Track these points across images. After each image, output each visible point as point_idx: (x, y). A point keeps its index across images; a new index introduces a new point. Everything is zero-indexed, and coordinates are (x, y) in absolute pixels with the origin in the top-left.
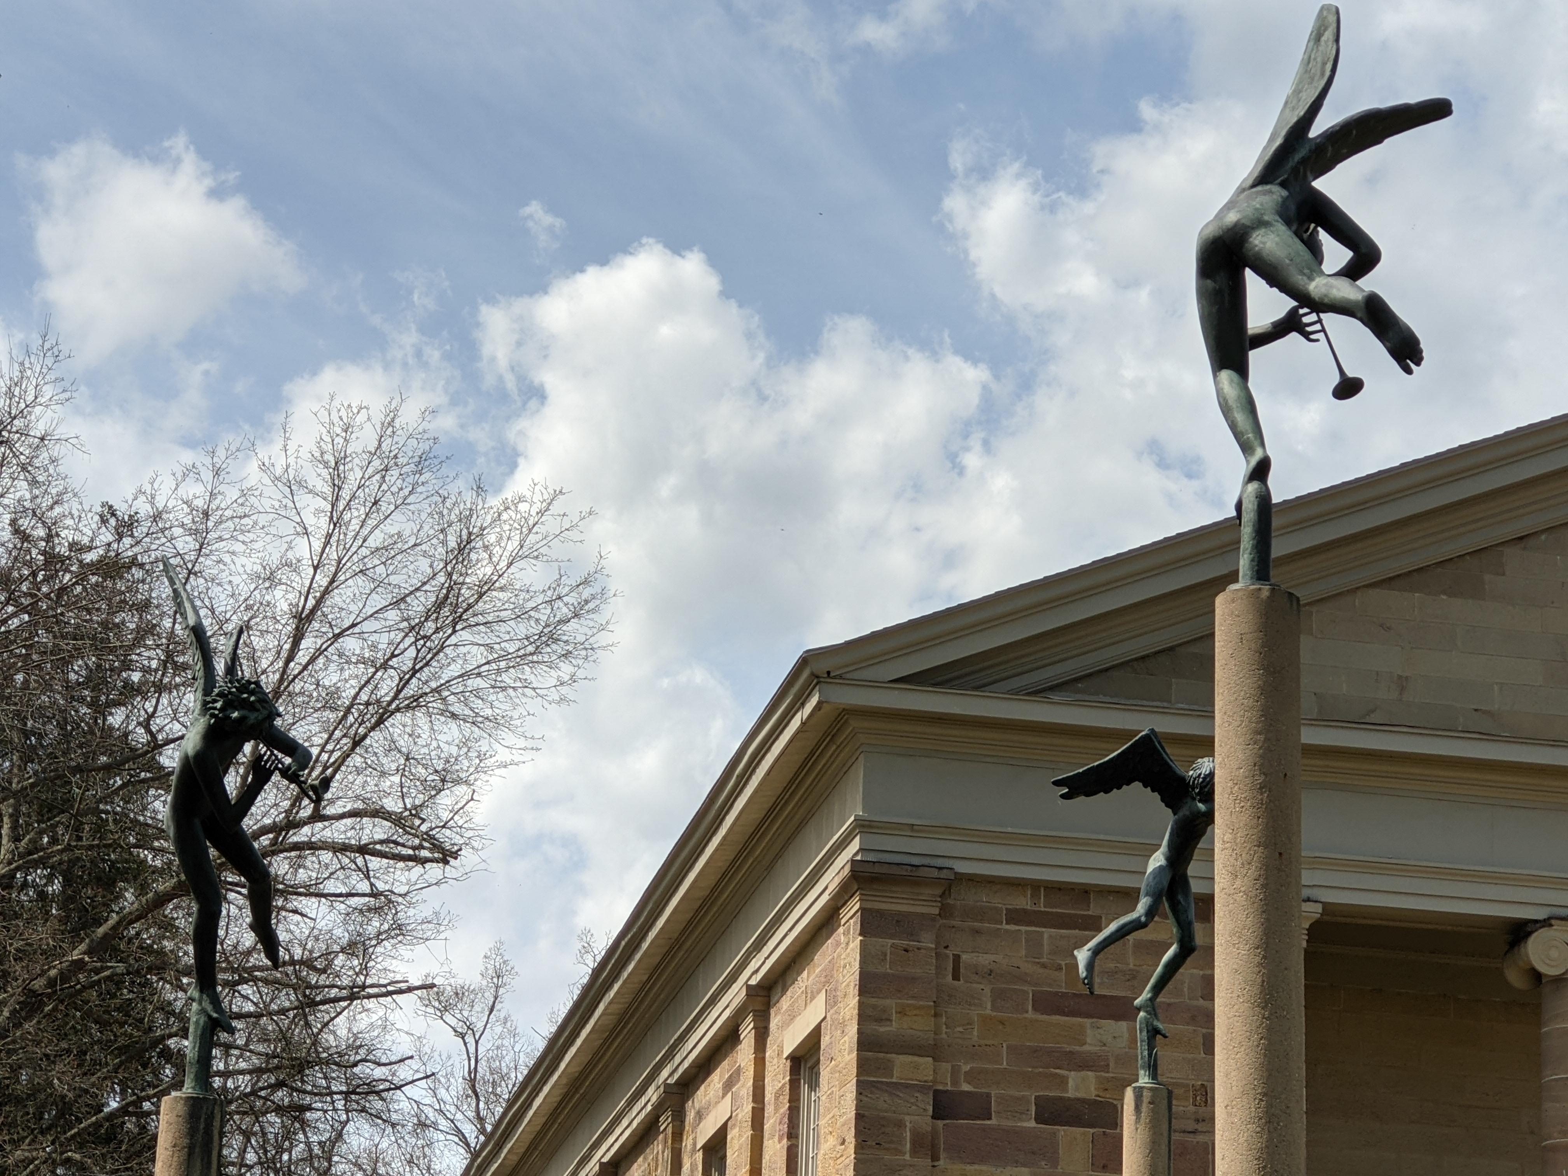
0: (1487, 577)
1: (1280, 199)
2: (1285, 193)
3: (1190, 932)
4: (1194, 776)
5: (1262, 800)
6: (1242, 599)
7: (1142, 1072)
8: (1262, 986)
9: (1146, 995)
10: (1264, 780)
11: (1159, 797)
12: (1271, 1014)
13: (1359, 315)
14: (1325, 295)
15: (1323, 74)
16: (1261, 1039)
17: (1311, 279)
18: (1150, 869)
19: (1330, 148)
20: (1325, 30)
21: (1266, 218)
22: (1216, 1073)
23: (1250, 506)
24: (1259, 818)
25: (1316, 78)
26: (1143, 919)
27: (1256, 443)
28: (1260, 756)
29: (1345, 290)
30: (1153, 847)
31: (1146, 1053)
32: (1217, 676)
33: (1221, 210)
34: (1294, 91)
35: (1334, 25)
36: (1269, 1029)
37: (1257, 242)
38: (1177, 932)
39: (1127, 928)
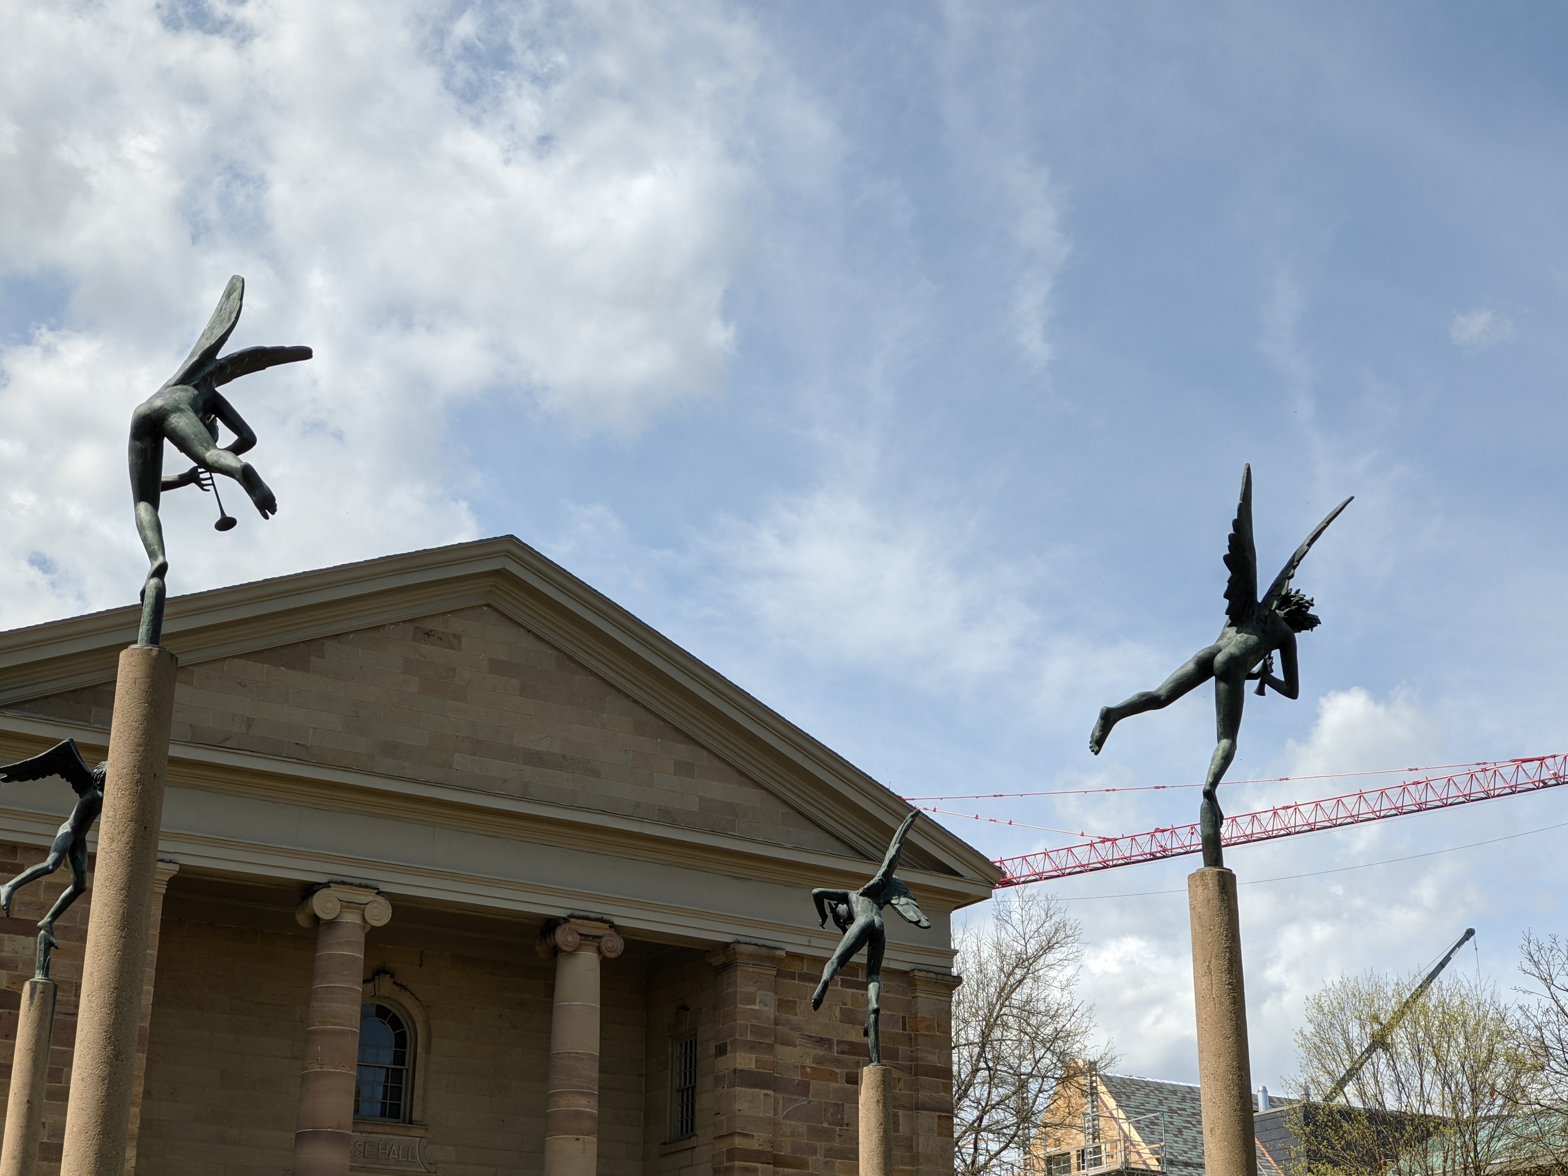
0: (313, 658)
1: (192, 396)
2: (196, 392)
3: (83, 878)
4: (97, 773)
5: (137, 790)
6: (138, 655)
7: (37, 972)
8: (123, 915)
9: (47, 919)
10: (140, 778)
11: (71, 785)
12: (127, 935)
13: (237, 477)
14: (216, 462)
15: (229, 320)
16: (118, 951)
17: (208, 450)
18: (59, 834)
19: (230, 368)
20: (234, 292)
21: (182, 406)
22: (84, 973)
23: (151, 594)
24: (133, 802)
25: (225, 321)
26: (51, 867)
27: (159, 553)
28: (140, 761)
29: (230, 460)
30: (63, 819)
31: (42, 959)
32: (115, 705)
33: (152, 398)
34: (209, 327)
35: (241, 289)
36: (125, 945)
37: (173, 421)
38: (74, 877)
39: (37, 873)
